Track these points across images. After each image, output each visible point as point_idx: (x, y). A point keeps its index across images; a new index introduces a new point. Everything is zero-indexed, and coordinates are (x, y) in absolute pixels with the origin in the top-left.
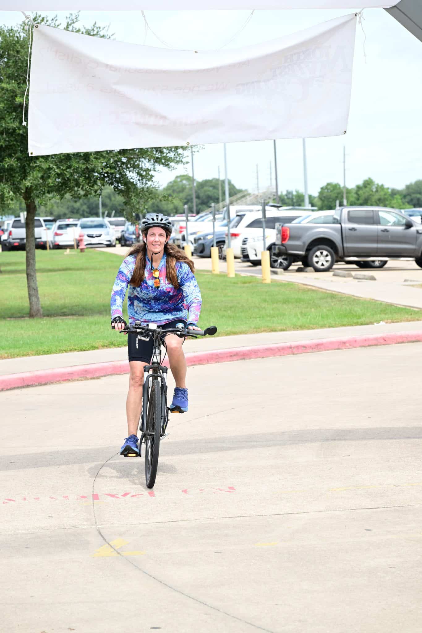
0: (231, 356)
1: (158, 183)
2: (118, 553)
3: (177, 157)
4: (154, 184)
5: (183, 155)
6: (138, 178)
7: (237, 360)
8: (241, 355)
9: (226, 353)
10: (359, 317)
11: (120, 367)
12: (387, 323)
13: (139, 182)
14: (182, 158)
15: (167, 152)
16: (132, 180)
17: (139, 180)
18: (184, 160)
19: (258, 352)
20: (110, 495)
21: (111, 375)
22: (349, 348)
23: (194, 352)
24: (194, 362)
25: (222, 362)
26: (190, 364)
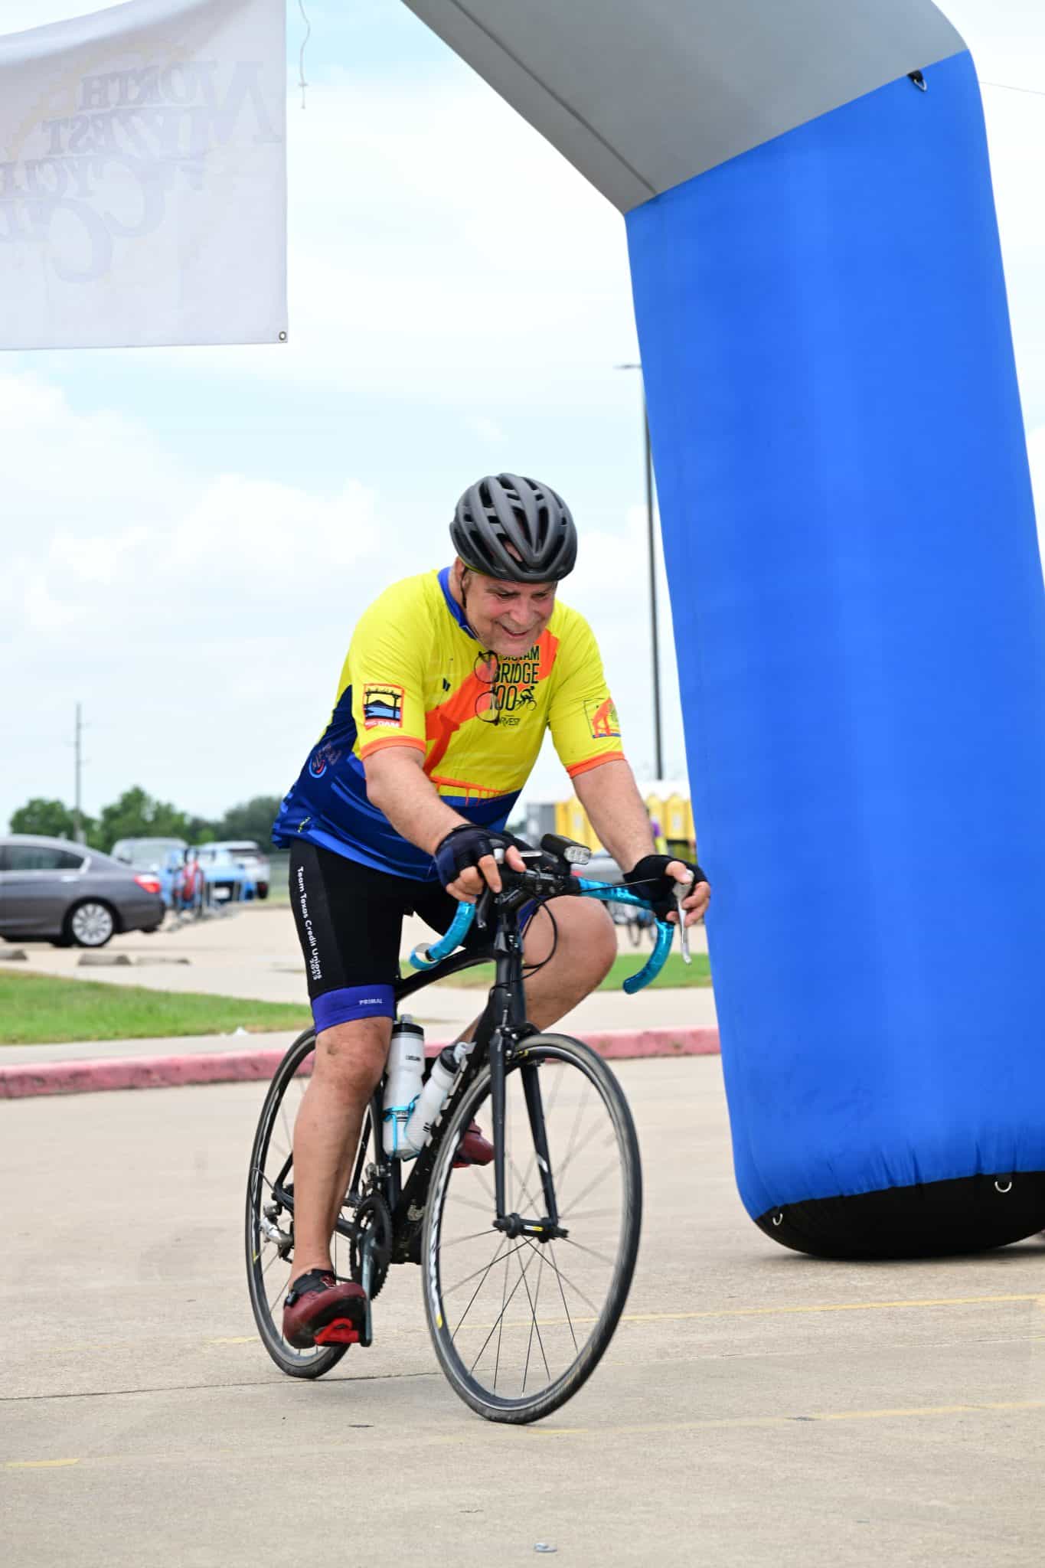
10: (176, 1021)
12: (253, 1032)
22: (159, 1087)
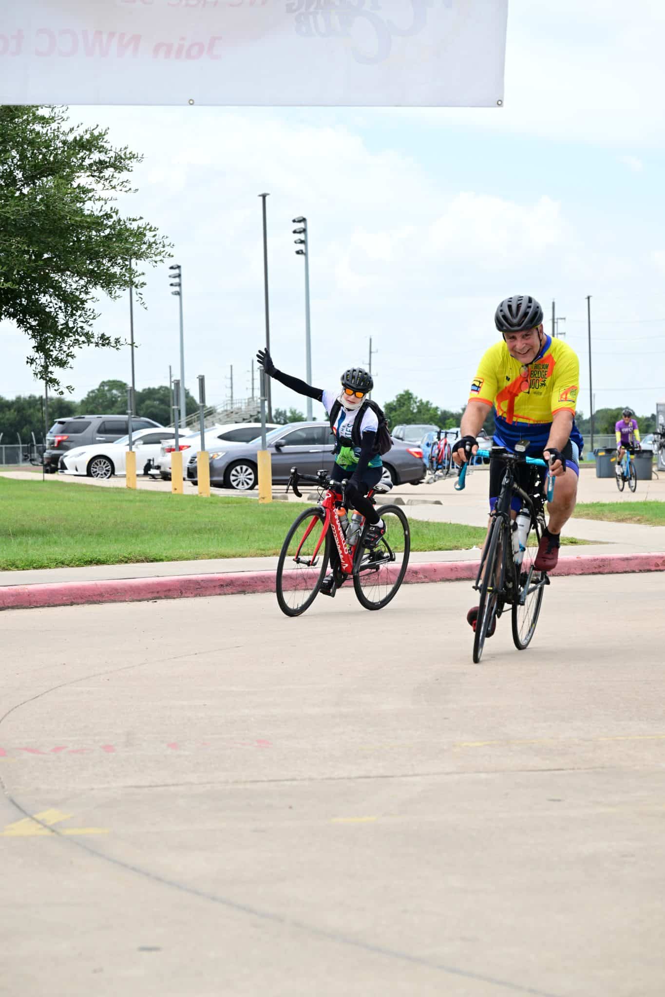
0: (222, 585)
1: (93, 312)
2: (53, 831)
3: (125, 276)
4: (86, 314)
5: (137, 272)
6: (59, 304)
7: (232, 594)
8: (239, 585)
9: (212, 581)
10: (433, 541)
11: (29, 595)
13: (60, 311)
14: (134, 277)
15: (109, 265)
16: (48, 310)
17: (60, 308)
18: (136, 280)
19: (267, 582)
20: (26, 749)
21: (13, 608)
22: (423, 582)
23: (158, 576)
24: (158, 592)
25: (205, 596)
26: (150, 596)
